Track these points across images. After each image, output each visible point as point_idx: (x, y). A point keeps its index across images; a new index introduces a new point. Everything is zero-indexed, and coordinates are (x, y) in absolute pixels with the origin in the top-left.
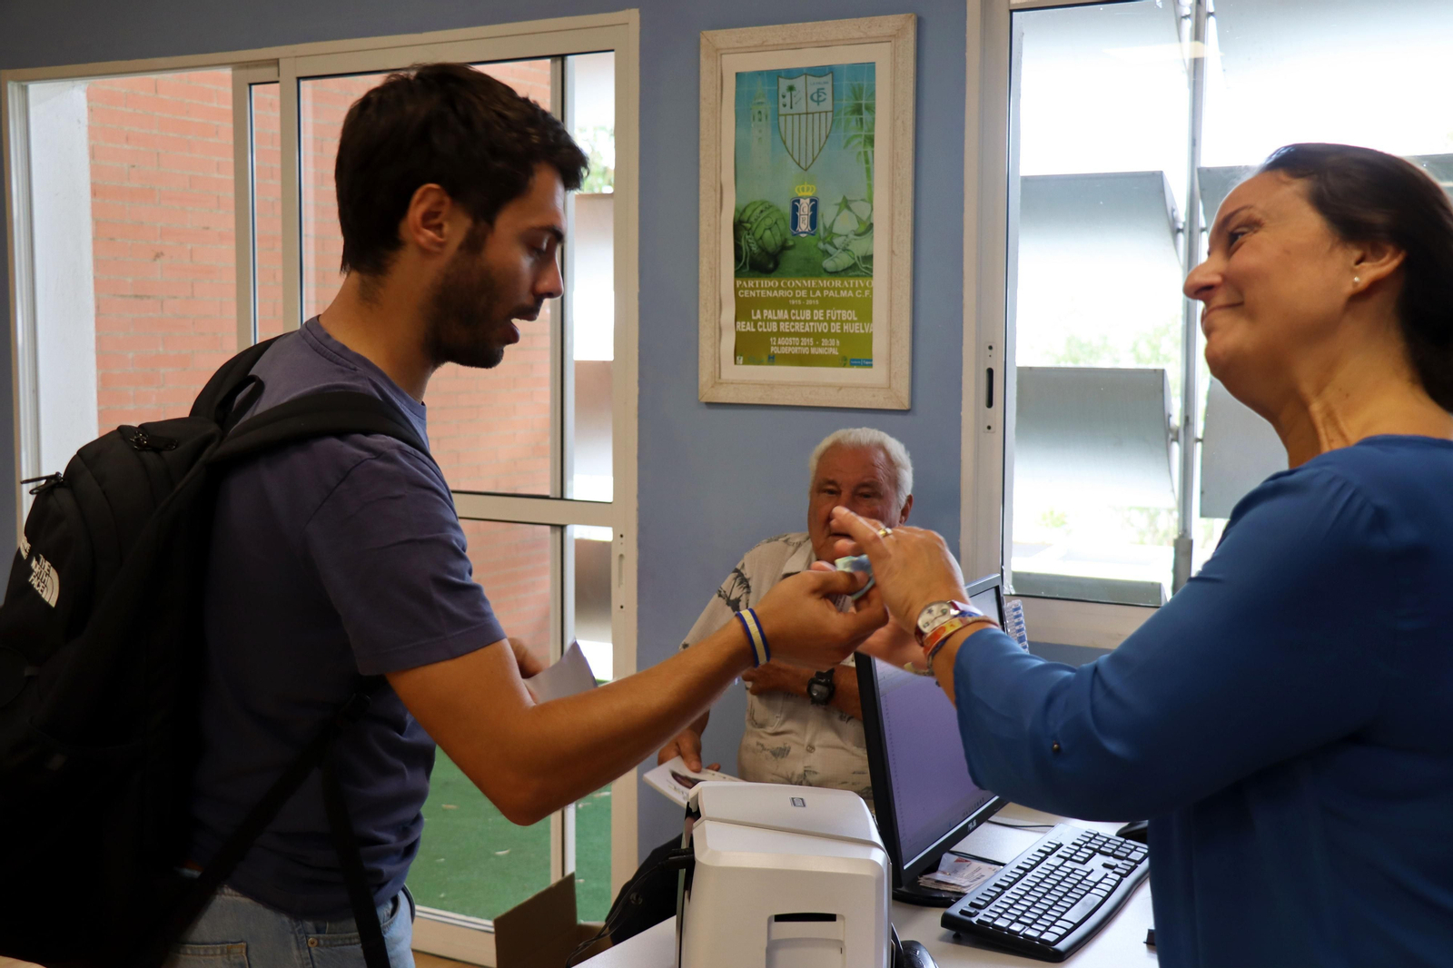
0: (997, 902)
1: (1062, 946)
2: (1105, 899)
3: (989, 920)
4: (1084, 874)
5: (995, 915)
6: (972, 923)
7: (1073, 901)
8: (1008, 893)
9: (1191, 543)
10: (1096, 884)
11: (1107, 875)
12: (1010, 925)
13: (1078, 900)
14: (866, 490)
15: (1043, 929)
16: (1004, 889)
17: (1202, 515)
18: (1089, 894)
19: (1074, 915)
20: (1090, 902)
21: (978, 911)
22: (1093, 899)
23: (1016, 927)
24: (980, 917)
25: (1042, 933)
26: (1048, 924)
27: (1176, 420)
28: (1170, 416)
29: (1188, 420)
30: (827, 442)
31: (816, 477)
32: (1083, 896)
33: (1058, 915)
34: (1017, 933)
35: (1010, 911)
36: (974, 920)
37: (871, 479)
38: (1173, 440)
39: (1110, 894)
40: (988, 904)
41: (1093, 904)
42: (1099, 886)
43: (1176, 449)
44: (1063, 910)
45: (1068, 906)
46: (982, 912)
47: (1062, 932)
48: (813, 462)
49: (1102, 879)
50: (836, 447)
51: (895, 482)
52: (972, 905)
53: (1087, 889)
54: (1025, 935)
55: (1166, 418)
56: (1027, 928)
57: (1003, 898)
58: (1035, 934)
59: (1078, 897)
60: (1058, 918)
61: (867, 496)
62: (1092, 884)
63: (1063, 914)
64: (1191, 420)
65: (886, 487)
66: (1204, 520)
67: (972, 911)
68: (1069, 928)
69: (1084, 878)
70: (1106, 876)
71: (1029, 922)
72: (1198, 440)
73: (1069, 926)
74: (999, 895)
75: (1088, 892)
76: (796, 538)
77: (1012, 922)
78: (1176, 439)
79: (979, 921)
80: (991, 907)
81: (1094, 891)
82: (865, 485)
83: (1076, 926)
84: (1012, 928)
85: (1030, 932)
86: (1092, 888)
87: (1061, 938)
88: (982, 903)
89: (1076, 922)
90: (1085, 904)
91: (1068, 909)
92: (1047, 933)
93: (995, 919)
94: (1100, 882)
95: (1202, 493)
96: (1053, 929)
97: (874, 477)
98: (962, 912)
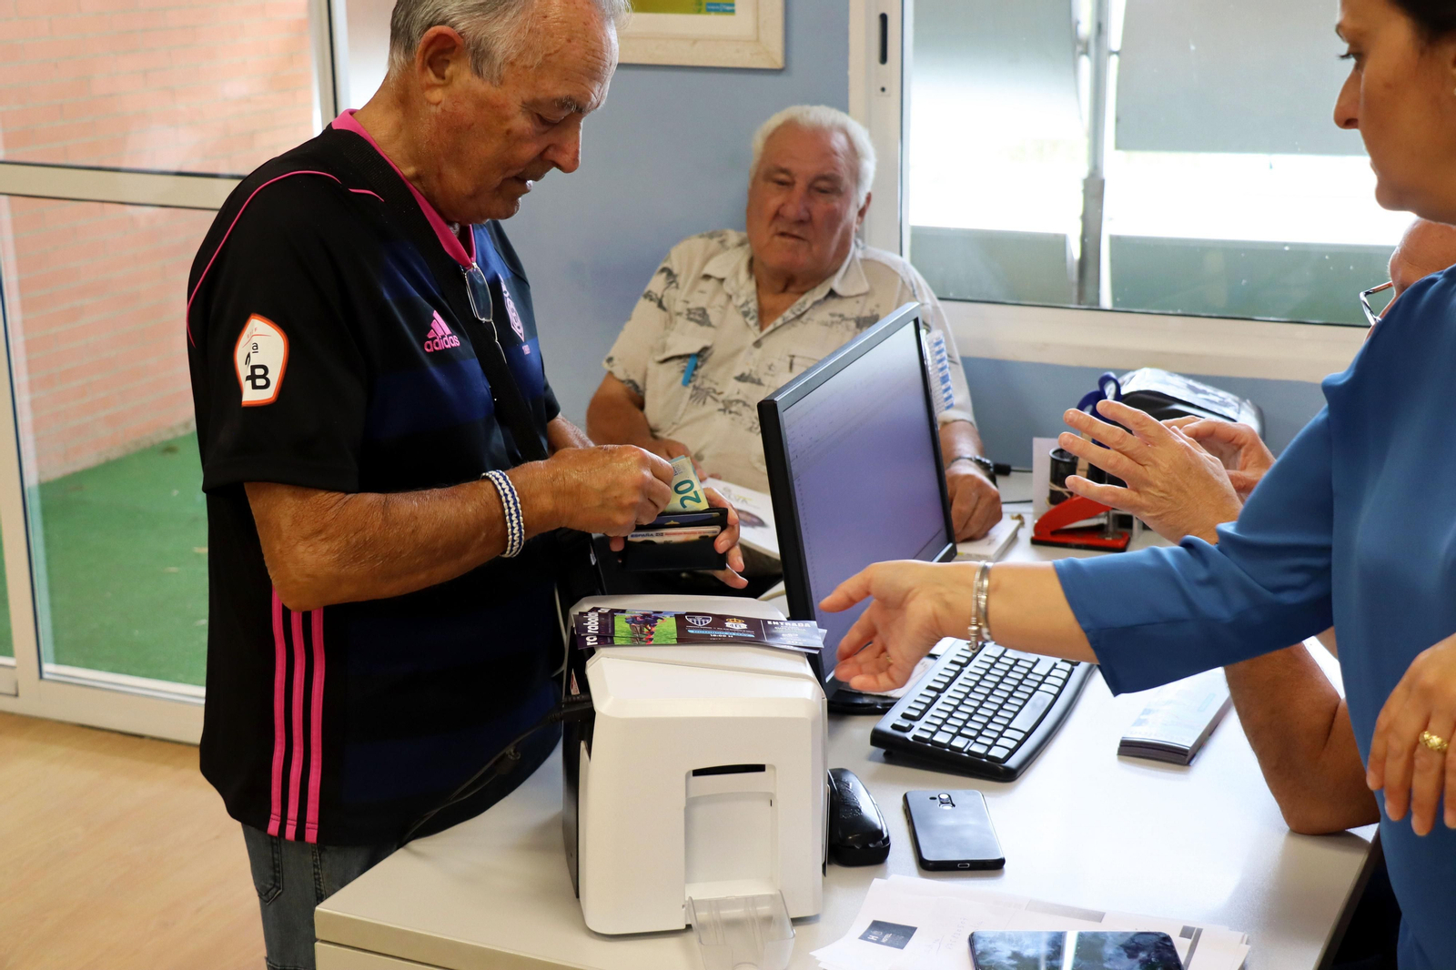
0: (932, 711)
1: (1012, 763)
2: (1056, 697)
3: (927, 736)
4: (1030, 665)
5: (933, 729)
6: (906, 739)
7: (1020, 703)
8: (944, 697)
9: (1102, 183)
10: (1045, 677)
11: (1055, 664)
12: (952, 740)
13: (1026, 701)
14: (823, 184)
15: (989, 742)
16: (939, 691)
17: (1118, 147)
18: (1037, 693)
19: (1023, 721)
20: (1040, 703)
21: (913, 723)
22: (1042, 699)
23: (959, 743)
24: (915, 732)
25: (990, 747)
26: (995, 735)
27: (1086, 28)
28: (1078, 23)
29: (1100, 28)
30: (776, 120)
31: (762, 162)
32: (1031, 695)
33: (1005, 722)
34: (960, 750)
35: (950, 721)
36: (909, 736)
37: (832, 171)
38: (1082, 53)
39: (1061, 689)
40: (923, 713)
41: (1043, 706)
42: (1049, 680)
43: (1085, 64)
44: (1011, 715)
45: (1016, 709)
46: (918, 725)
47: (1012, 744)
48: (758, 143)
49: (1051, 671)
50: (790, 127)
51: (856, 176)
52: (905, 716)
53: (1035, 685)
54: (969, 752)
55: (1072, 25)
56: (972, 741)
57: (938, 704)
58: (981, 750)
59: (1026, 697)
60: (1006, 727)
61: (824, 191)
62: (1040, 679)
63: (1011, 720)
64: (1104, 28)
65: (847, 180)
66: (1121, 153)
67: (906, 724)
68: (1019, 739)
69: (1030, 671)
70: (1054, 667)
71: (973, 734)
72: (1113, 53)
73: (1020, 736)
74: (934, 700)
75: (1036, 689)
76: (733, 237)
77: (954, 736)
78: (1086, 52)
79: (915, 737)
80: (927, 717)
81: (1043, 687)
82: (825, 178)
83: (1028, 735)
84: (954, 743)
85: (976, 748)
86: (1040, 683)
87: (1012, 752)
88: (916, 714)
89: (1026, 730)
90: (1034, 705)
91: (1016, 714)
92: (995, 748)
93: (934, 734)
94: (1048, 674)
95: (1118, 120)
96: (1001, 741)
97: (835, 169)
98: (895, 727)
